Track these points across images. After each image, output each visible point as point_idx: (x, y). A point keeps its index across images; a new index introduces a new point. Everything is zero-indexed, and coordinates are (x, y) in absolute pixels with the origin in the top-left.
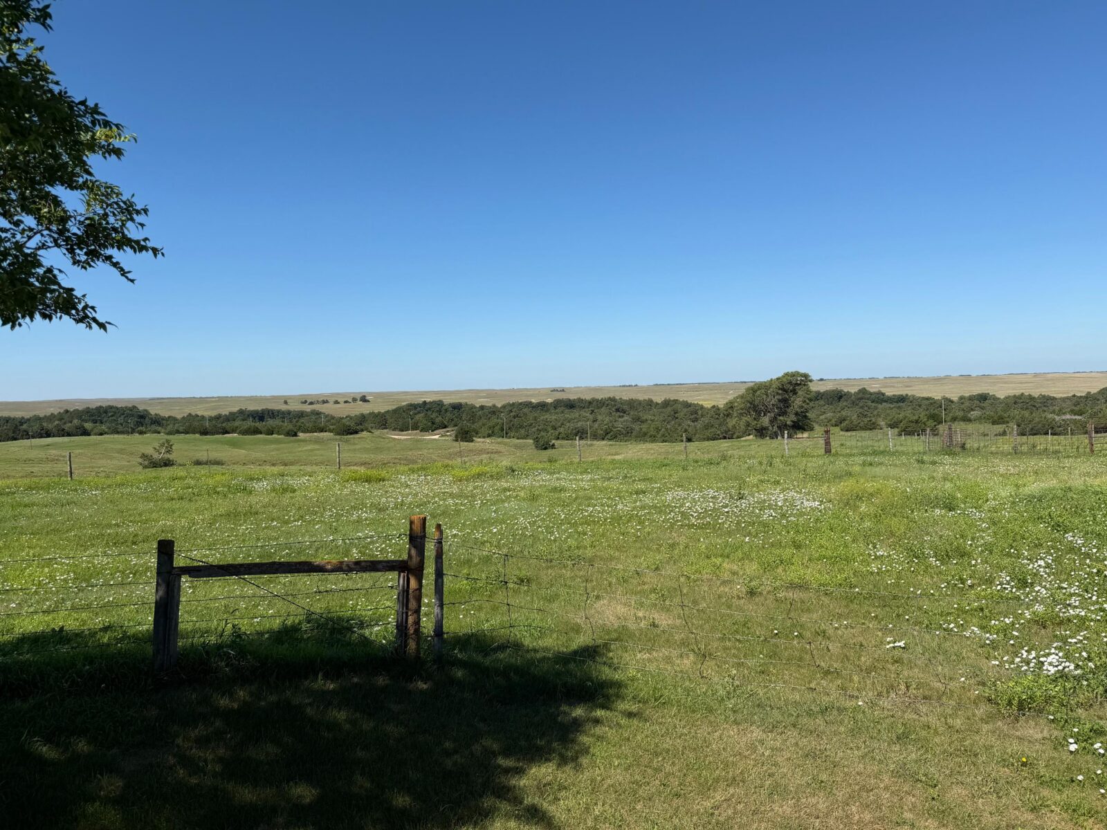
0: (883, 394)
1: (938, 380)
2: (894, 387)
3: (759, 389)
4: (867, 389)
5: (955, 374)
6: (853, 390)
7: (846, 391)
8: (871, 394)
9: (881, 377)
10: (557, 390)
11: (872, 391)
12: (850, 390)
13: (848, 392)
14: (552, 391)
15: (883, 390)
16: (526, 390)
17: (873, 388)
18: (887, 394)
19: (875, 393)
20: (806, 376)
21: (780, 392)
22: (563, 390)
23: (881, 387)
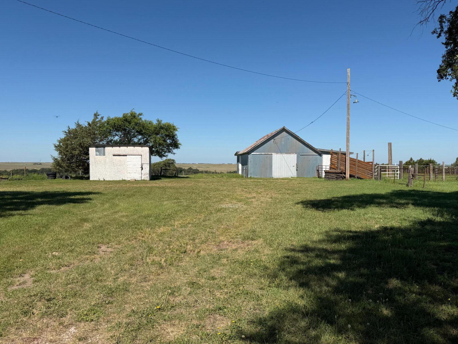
0: (198, 170)
1: (219, 165)
2: (202, 167)
3: (156, 164)
4: (192, 168)
5: (226, 163)
6: (186, 168)
7: (183, 168)
8: (193, 170)
9: (197, 163)
10: (37, 164)
11: (194, 169)
12: (185, 168)
13: (184, 169)
14: (34, 164)
15: (198, 169)
16: (18, 163)
17: (194, 168)
18: (199, 170)
19: (195, 170)
20: (173, 160)
21: (164, 166)
22: (41, 164)
23: (198, 168)
